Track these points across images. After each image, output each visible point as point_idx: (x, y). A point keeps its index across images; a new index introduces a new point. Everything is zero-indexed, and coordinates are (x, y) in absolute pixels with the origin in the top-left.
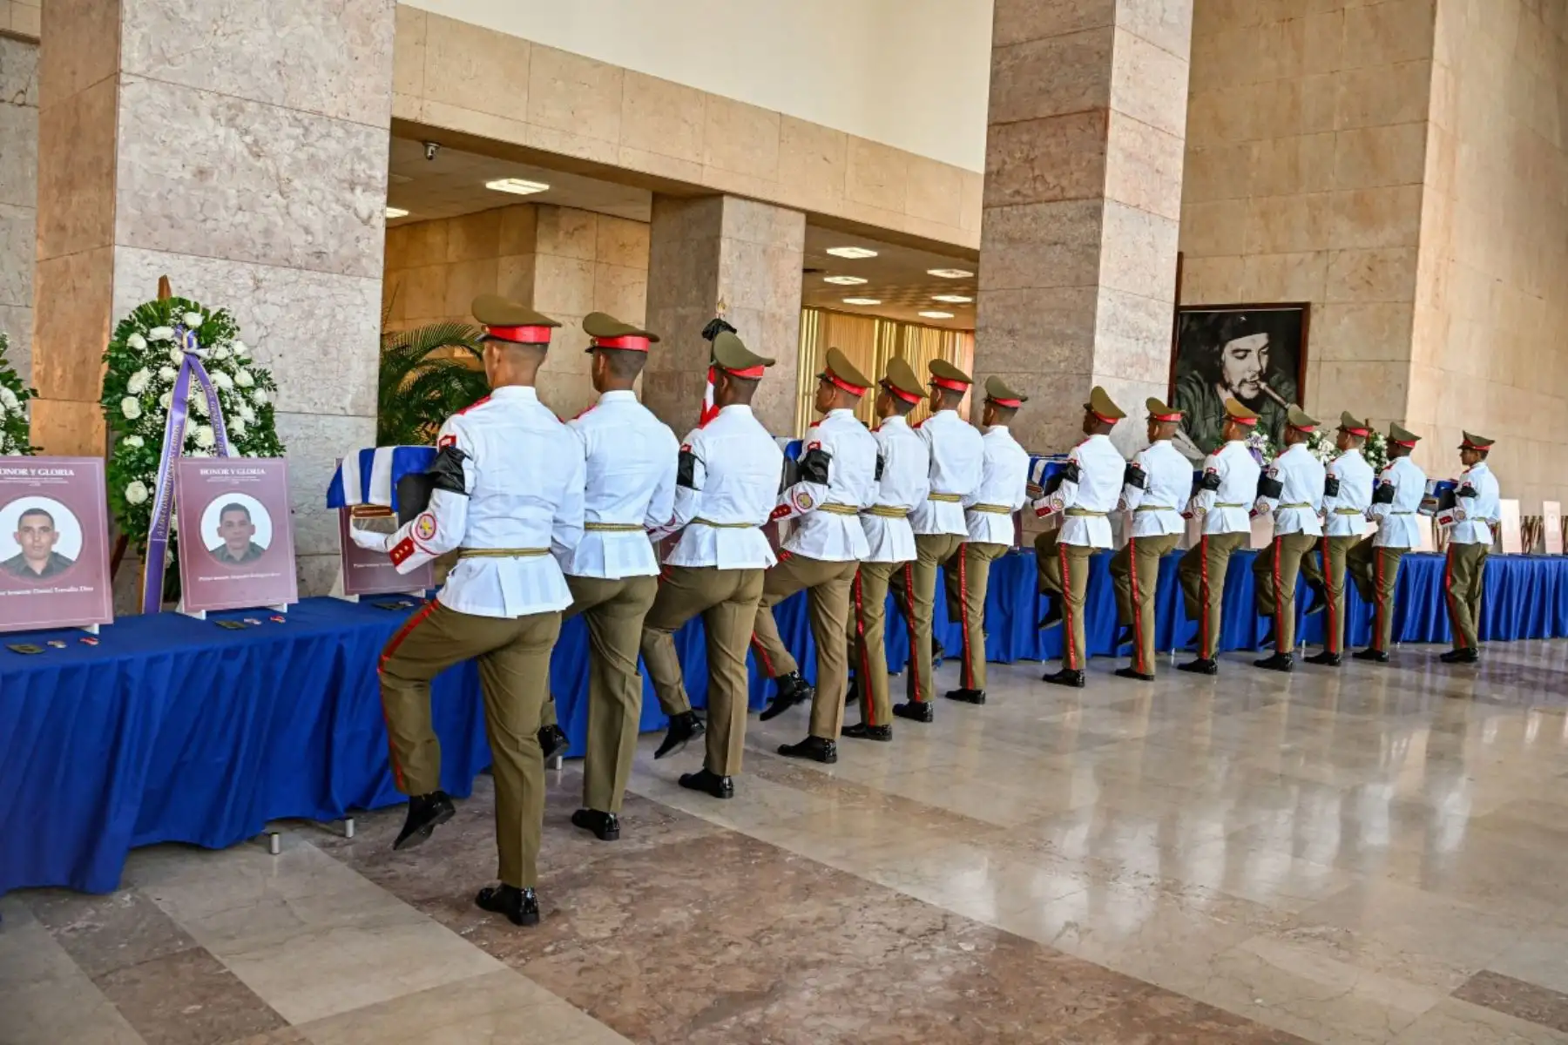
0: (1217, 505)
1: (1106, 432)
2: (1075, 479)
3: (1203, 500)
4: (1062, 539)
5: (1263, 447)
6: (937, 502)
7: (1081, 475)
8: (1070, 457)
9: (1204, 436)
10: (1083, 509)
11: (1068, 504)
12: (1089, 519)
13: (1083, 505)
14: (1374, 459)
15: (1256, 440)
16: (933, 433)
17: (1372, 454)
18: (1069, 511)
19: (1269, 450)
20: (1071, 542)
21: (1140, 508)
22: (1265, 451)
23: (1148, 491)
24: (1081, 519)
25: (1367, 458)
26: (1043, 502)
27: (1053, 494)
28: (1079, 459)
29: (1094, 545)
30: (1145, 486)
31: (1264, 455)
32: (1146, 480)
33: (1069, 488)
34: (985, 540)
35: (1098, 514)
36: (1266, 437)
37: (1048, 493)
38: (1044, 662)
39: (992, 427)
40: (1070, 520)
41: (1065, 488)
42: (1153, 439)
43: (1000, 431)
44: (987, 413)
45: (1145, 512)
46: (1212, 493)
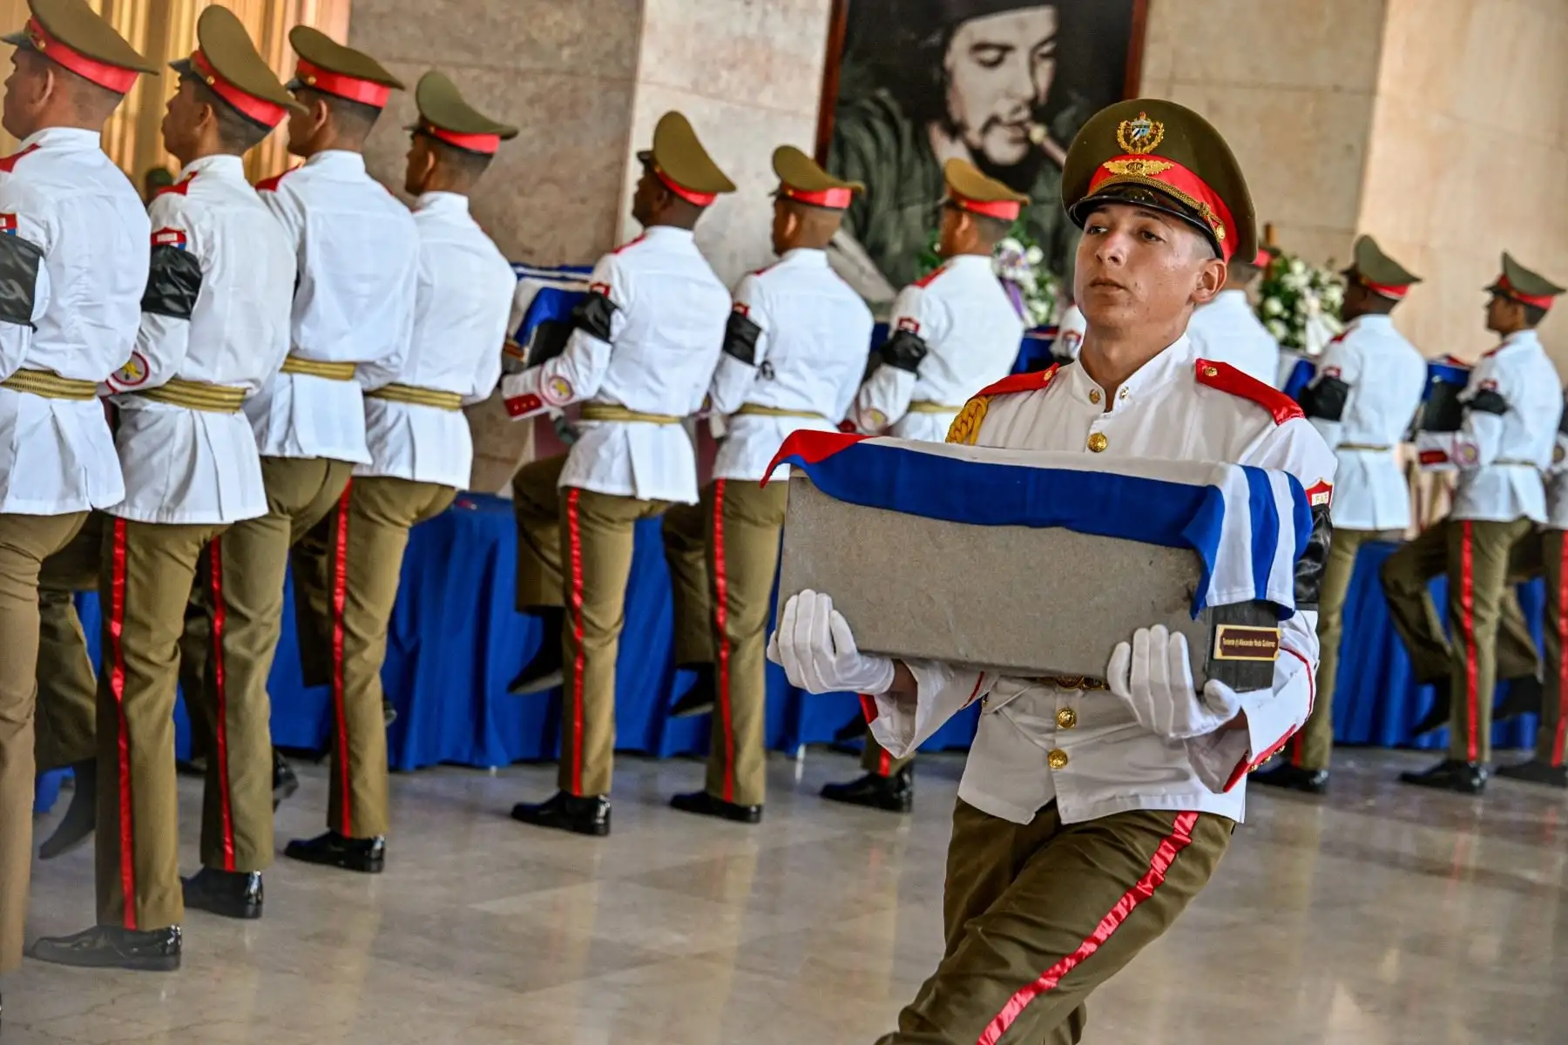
0: (913, 406)
1: (688, 225)
2: (602, 331)
3: (882, 391)
4: (571, 477)
5: (1028, 278)
6: (299, 378)
7: (618, 323)
8: (596, 277)
9: (896, 247)
10: (622, 406)
11: (585, 391)
12: (637, 429)
13: (622, 396)
14: (1278, 317)
15: (1013, 261)
16: (308, 209)
17: (1275, 306)
18: (586, 409)
19: (1041, 284)
20: (593, 485)
21: (745, 409)
22: (1031, 287)
23: (766, 371)
24: (617, 430)
25: (1263, 316)
26: (523, 383)
27: (550, 364)
28: (615, 283)
29: (645, 493)
30: (759, 360)
31: (1029, 297)
32: (761, 344)
33: (588, 354)
34: (403, 472)
35: (661, 419)
36: (1035, 255)
37: (539, 359)
38: (493, 769)
39: (428, 197)
40: (591, 430)
41: (578, 352)
42: (782, 245)
43: (449, 207)
44: (416, 161)
45: (752, 420)
46: (904, 378)
